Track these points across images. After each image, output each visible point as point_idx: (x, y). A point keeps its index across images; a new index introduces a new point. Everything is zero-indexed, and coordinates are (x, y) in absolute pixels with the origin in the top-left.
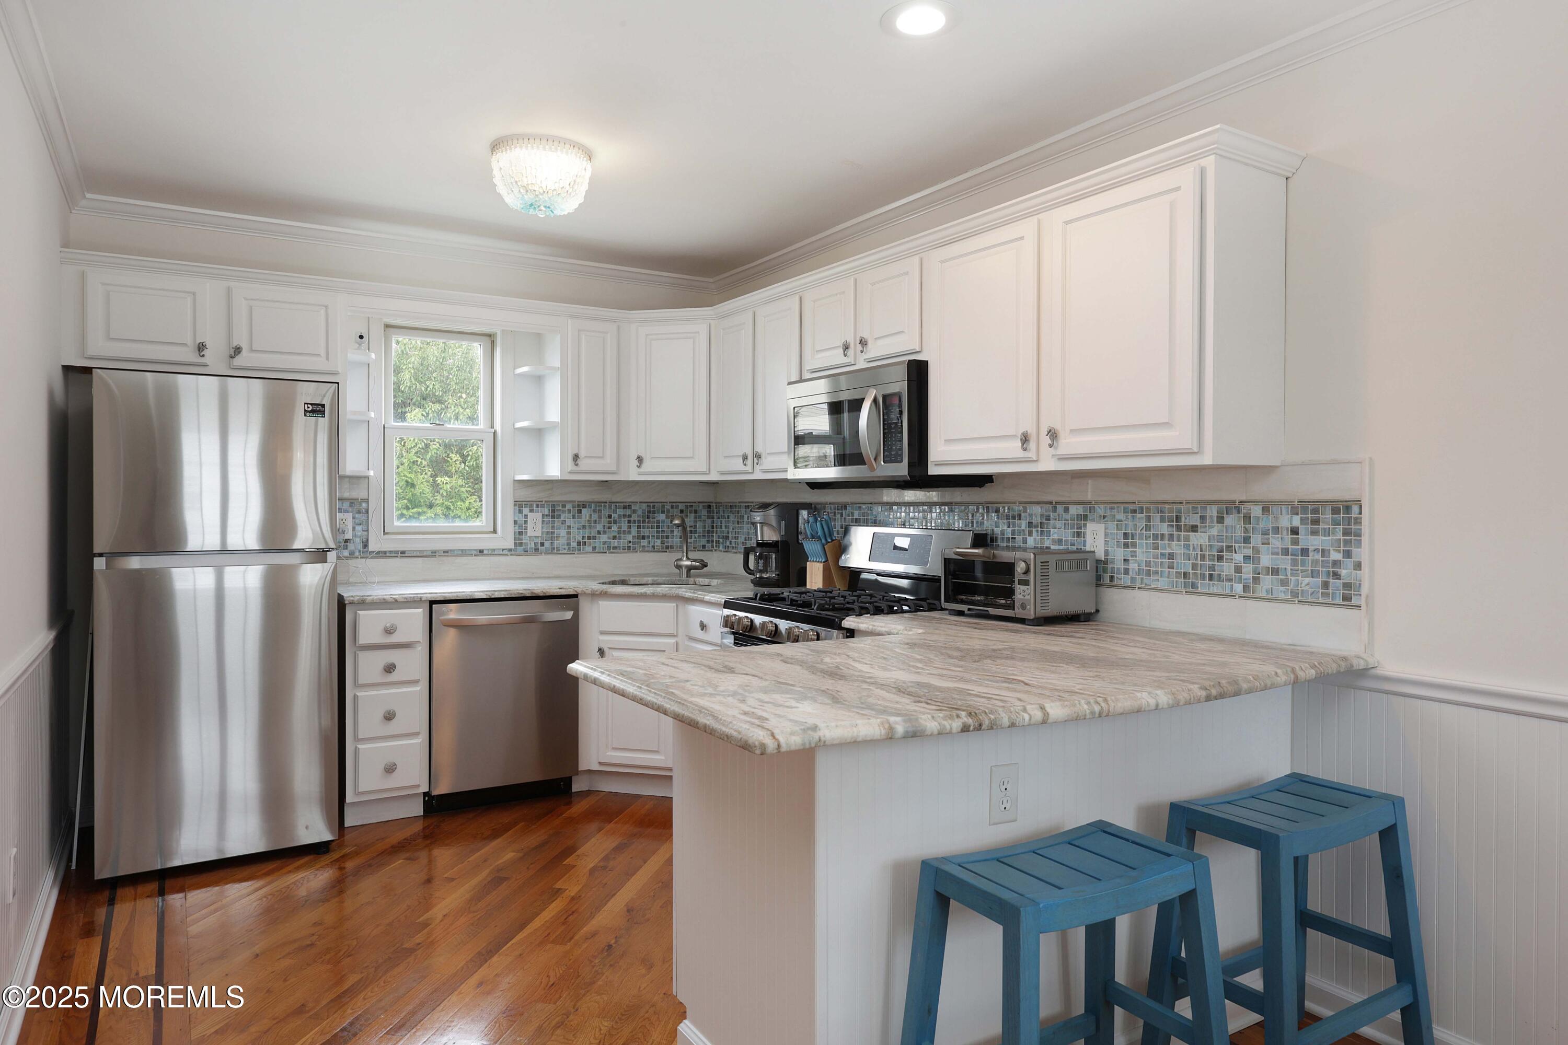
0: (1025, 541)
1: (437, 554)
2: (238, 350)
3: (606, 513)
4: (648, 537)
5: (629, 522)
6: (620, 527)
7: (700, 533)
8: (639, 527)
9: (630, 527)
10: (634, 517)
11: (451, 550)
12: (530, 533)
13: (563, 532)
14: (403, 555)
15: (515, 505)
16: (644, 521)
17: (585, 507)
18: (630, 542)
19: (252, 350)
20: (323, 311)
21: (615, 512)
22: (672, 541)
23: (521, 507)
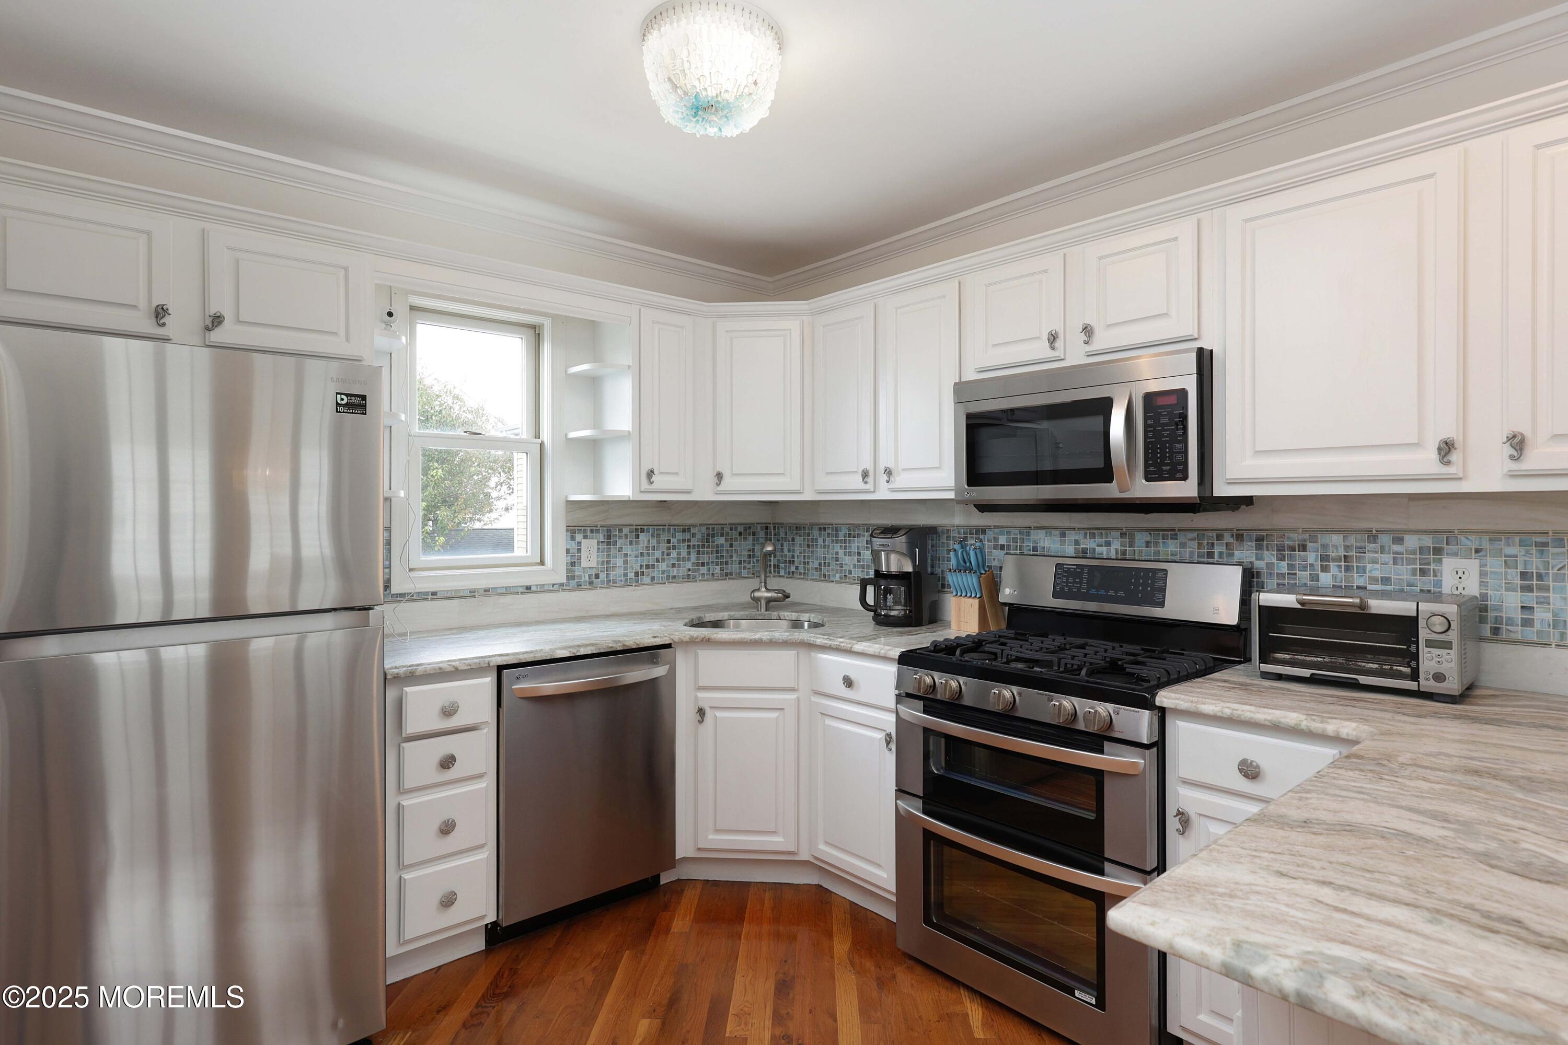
0: (1315, 578)
1: (476, 594)
2: (217, 320)
3: (664, 537)
4: (708, 563)
5: (689, 547)
6: (679, 554)
7: (758, 557)
8: (698, 553)
9: (689, 553)
10: (694, 542)
11: (492, 588)
12: (584, 563)
13: (619, 562)
14: (435, 597)
15: (567, 531)
16: (703, 546)
17: (642, 531)
18: (689, 570)
19: (239, 321)
20: (342, 273)
21: (674, 536)
22: (732, 568)
23: (573, 532)
